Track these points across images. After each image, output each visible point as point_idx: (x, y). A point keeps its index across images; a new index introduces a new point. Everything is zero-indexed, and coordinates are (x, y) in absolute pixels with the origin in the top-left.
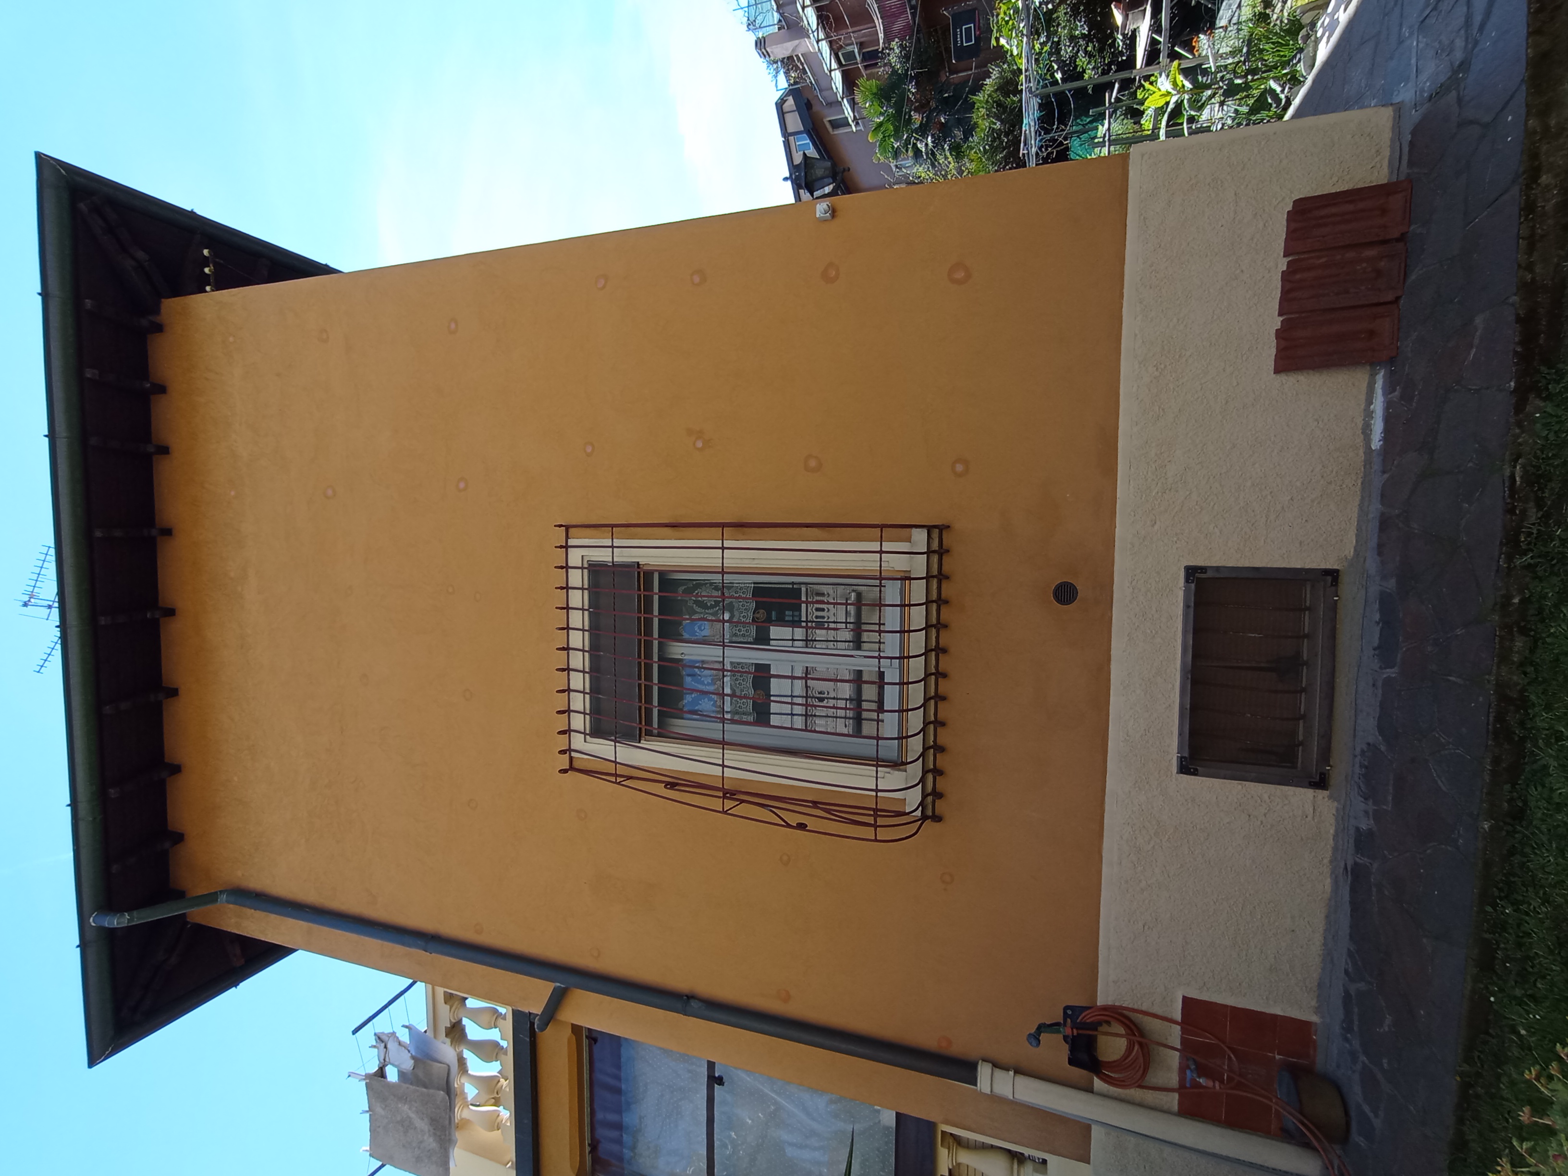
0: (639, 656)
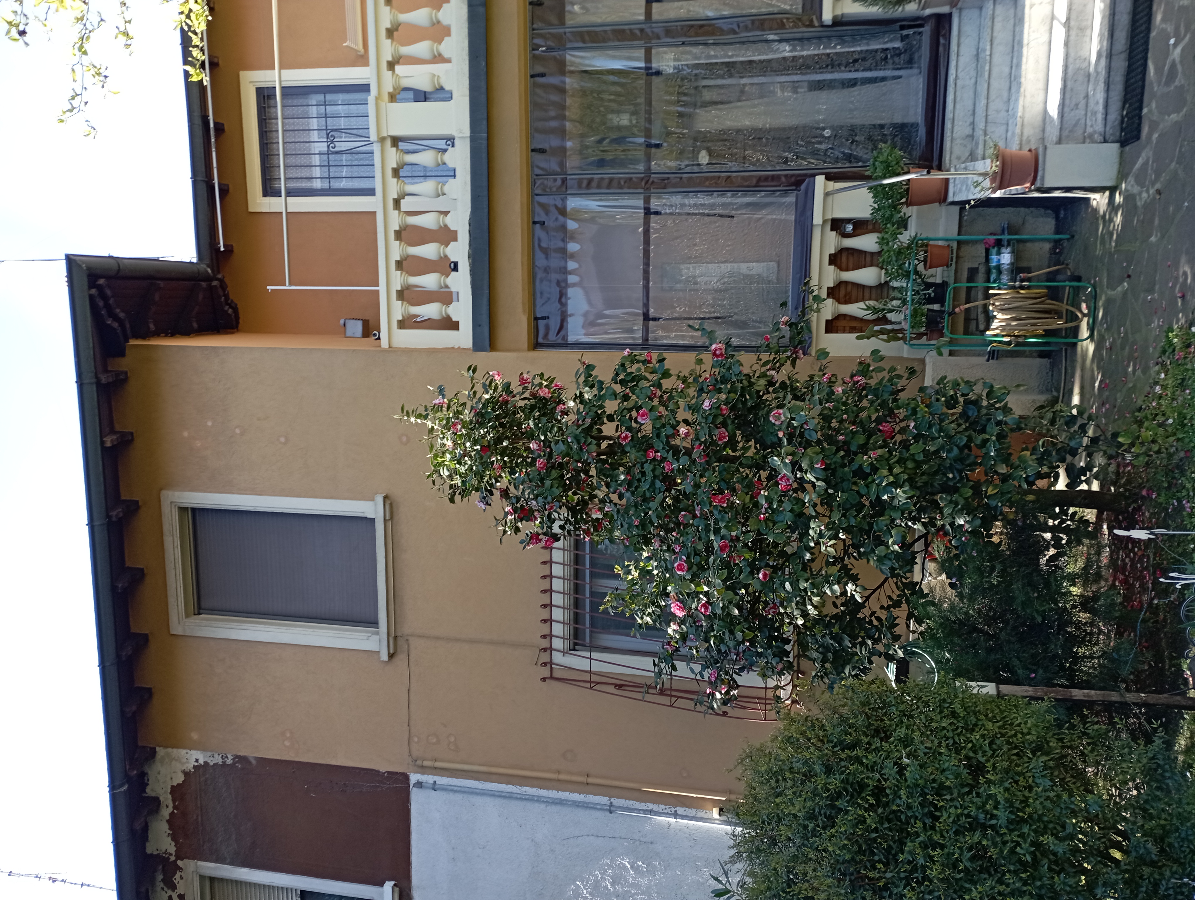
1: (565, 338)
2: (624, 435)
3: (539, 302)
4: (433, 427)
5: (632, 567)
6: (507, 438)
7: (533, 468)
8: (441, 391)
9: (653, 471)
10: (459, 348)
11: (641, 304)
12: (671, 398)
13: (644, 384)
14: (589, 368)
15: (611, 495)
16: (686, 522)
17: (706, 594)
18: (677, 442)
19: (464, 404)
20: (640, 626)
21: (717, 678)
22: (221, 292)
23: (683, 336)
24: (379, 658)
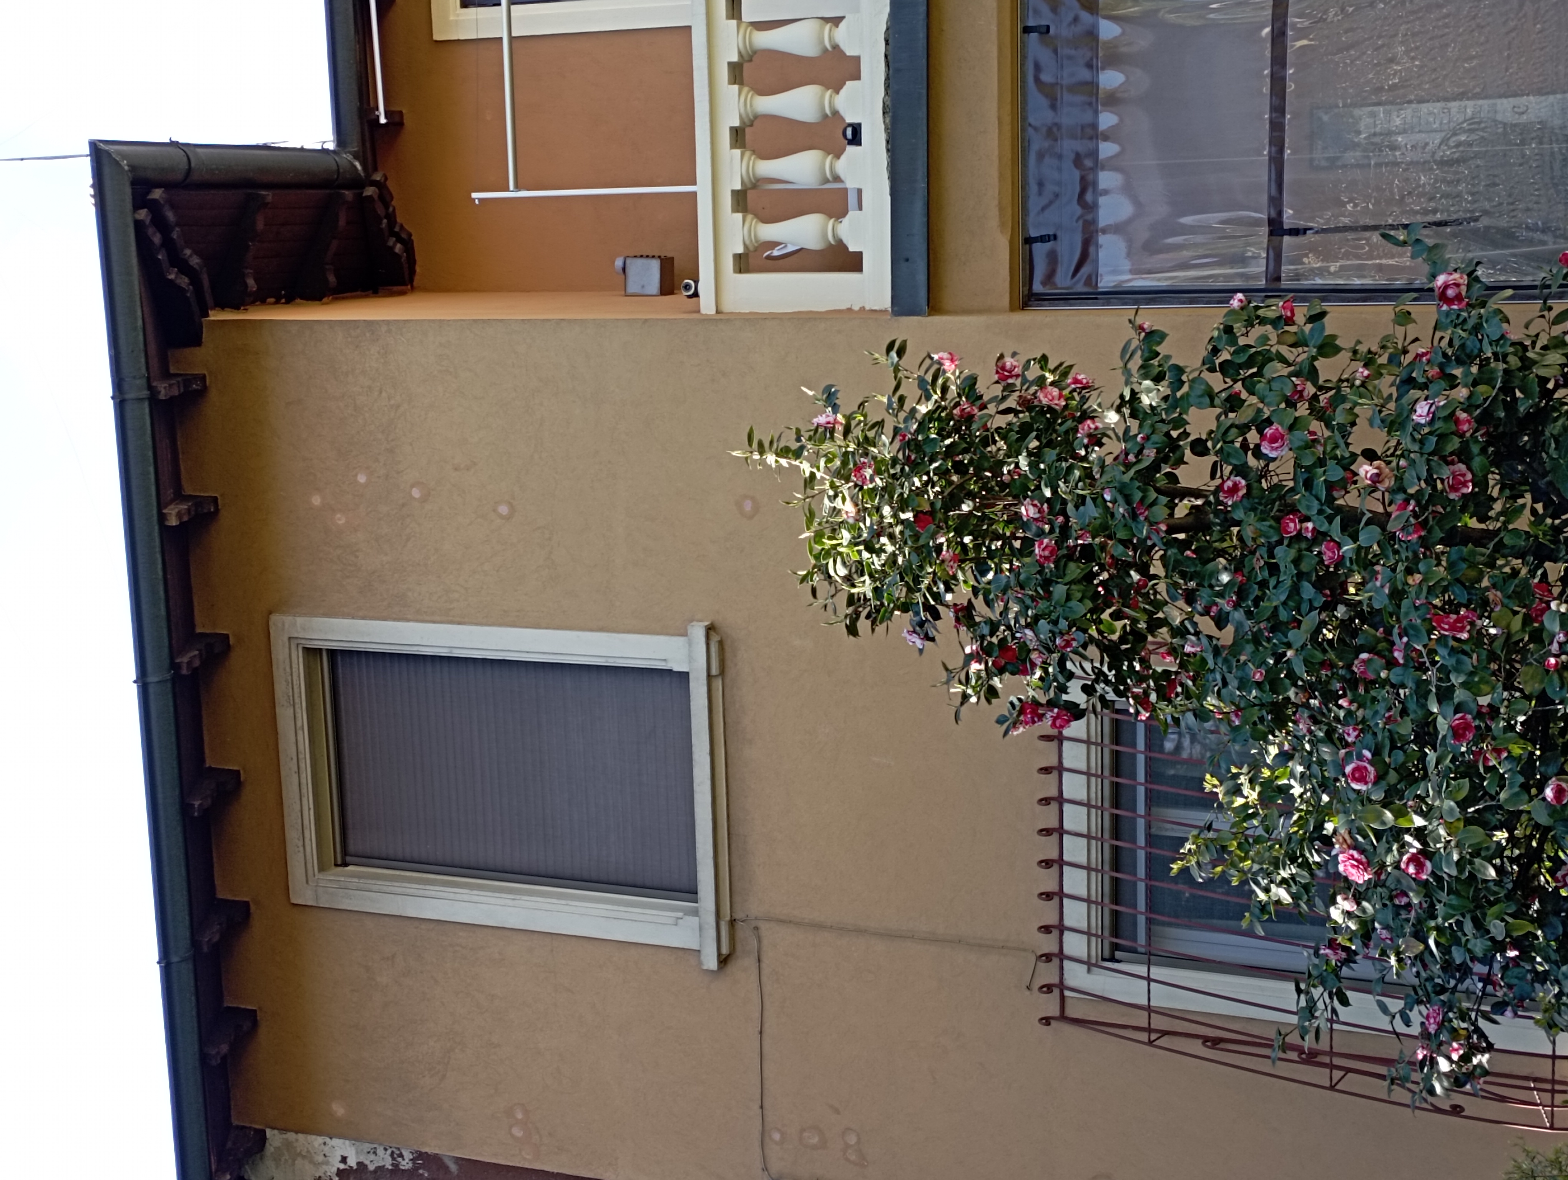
1: (1092, 279)
2: (1229, 483)
3: (1035, 203)
4: (813, 475)
5: (1243, 779)
6: (971, 495)
7: (1027, 560)
8: (830, 398)
9: (1296, 562)
10: (862, 309)
11: (1264, 199)
12: (1339, 399)
13: (1276, 369)
14: (1153, 337)
15: (1197, 618)
16: (1372, 676)
17: (1419, 834)
18: (1350, 499)
19: (880, 424)
20: (1263, 907)
21: (1441, 1026)
22: (381, 210)
23: (1361, 267)
24: (700, 963)
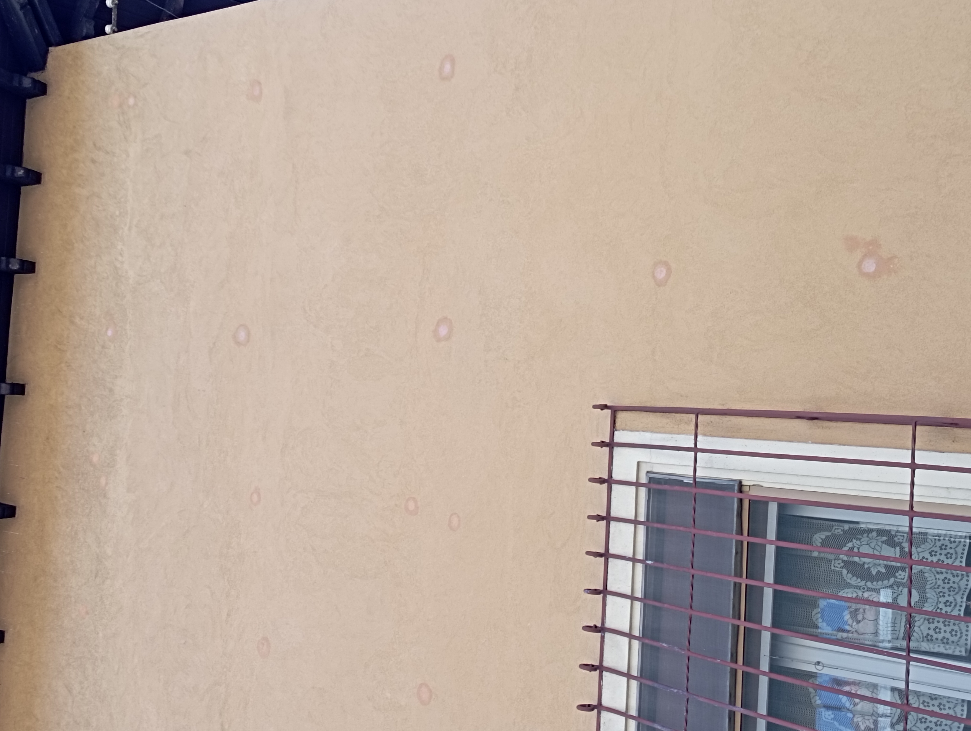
0: (734, 659)
